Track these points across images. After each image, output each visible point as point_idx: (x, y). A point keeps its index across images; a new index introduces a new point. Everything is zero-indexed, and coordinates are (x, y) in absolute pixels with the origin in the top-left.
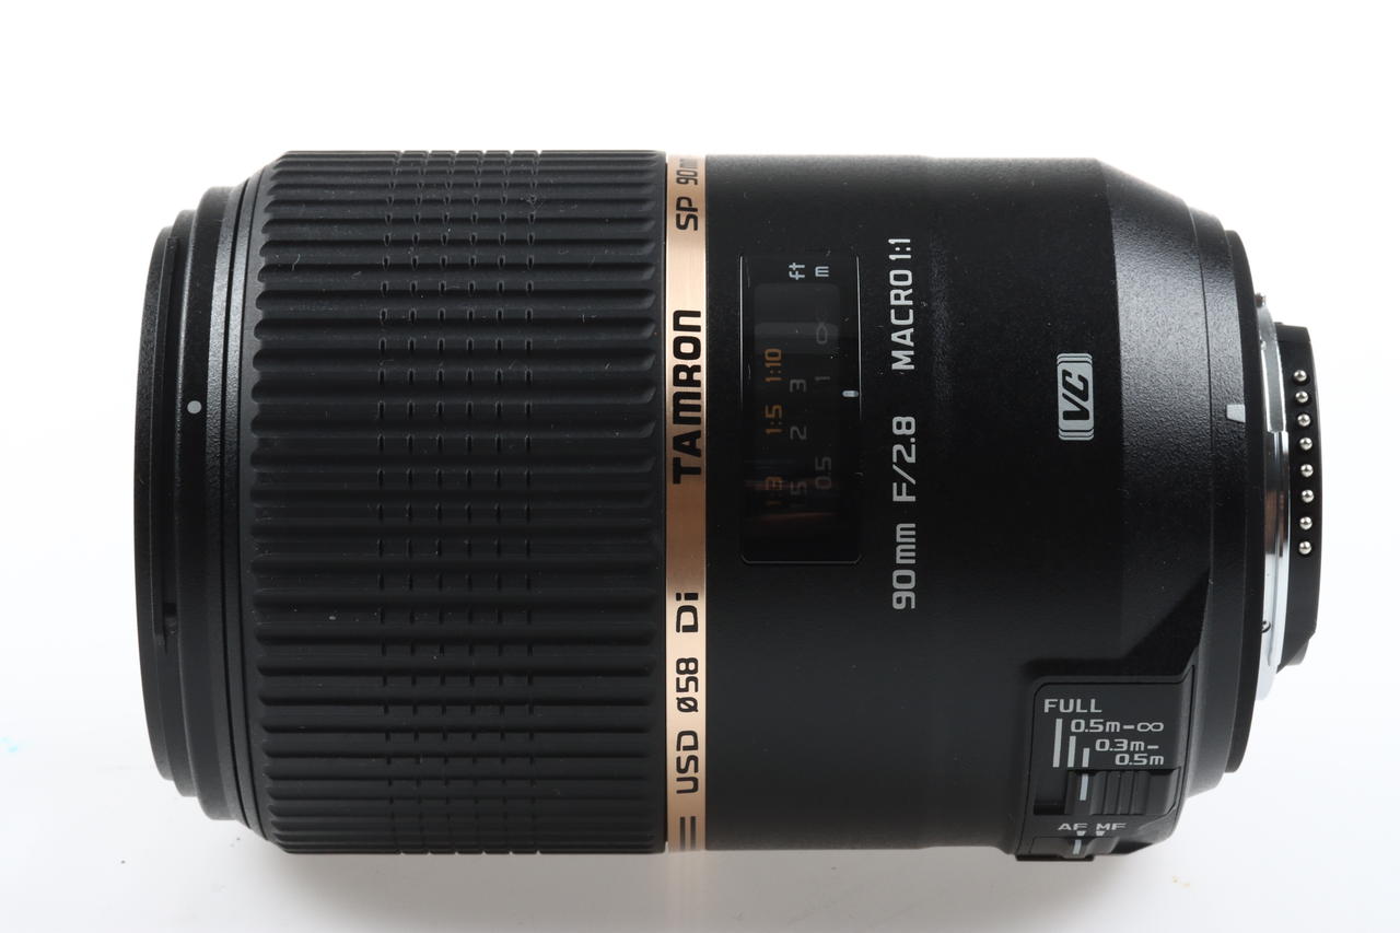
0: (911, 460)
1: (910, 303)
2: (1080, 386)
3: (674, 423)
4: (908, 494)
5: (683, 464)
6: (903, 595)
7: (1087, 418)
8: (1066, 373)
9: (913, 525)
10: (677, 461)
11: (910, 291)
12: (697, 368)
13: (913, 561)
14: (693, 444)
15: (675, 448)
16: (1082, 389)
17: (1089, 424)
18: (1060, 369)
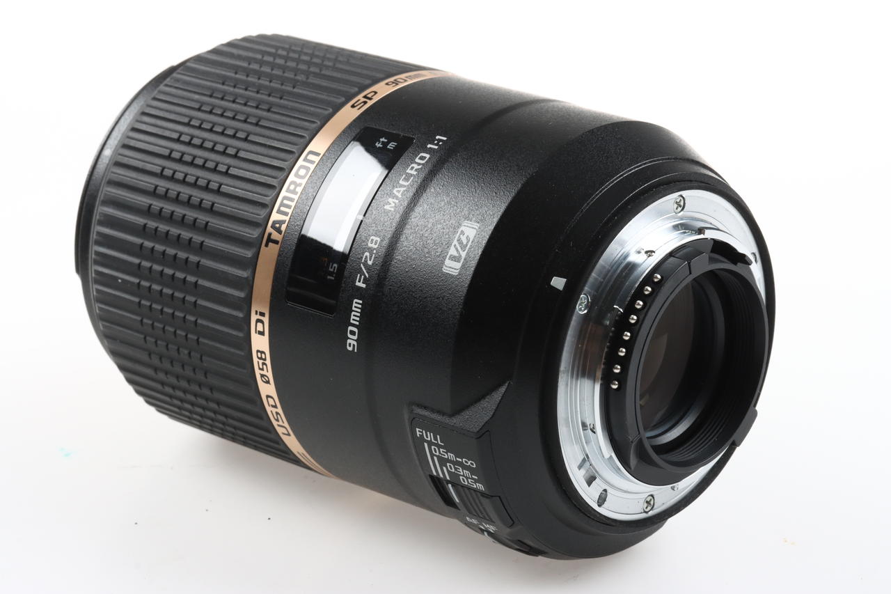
0: (370, 263)
1: (415, 173)
2: (465, 242)
3: (277, 213)
4: (363, 283)
5: (272, 237)
6: (352, 342)
7: (459, 261)
8: (462, 233)
9: (361, 302)
10: (270, 235)
11: (420, 167)
12: (300, 185)
13: (357, 323)
14: (280, 227)
15: (272, 227)
16: (465, 243)
17: (458, 265)
18: (462, 228)
